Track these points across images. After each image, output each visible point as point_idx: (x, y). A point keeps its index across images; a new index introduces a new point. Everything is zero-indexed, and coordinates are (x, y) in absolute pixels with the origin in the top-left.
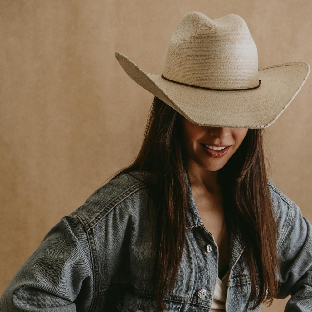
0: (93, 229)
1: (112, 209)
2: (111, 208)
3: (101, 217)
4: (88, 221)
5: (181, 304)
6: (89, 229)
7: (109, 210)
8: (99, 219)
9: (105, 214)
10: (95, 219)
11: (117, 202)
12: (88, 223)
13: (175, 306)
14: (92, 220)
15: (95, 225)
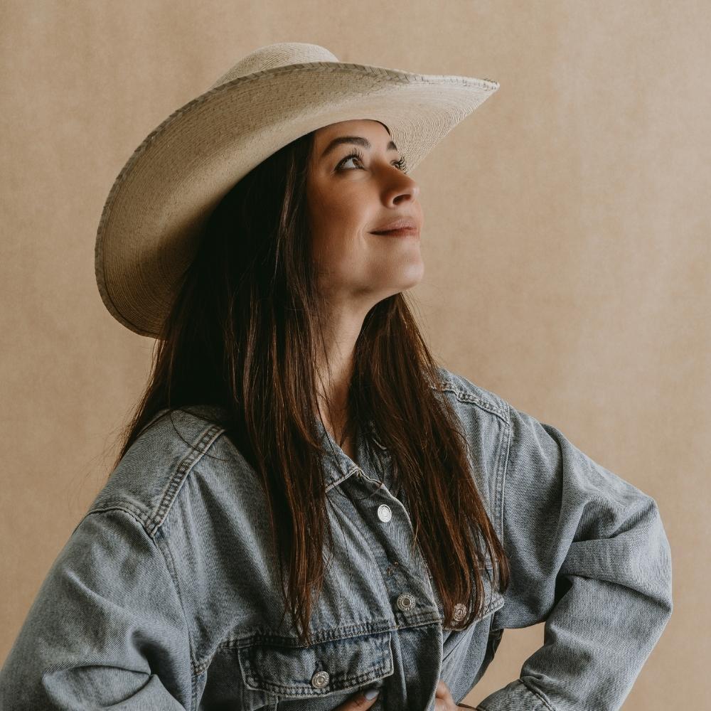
0: (163, 528)
1: (183, 481)
2: (181, 479)
3: (170, 501)
4: (148, 514)
5: (388, 634)
6: (156, 529)
7: (178, 483)
8: (167, 506)
9: (174, 493)
10: (160, 508)
11: (190, 464)
12: (149, 517)
13: (379, 642)
14: (156, 510)
15: (164, 519)
